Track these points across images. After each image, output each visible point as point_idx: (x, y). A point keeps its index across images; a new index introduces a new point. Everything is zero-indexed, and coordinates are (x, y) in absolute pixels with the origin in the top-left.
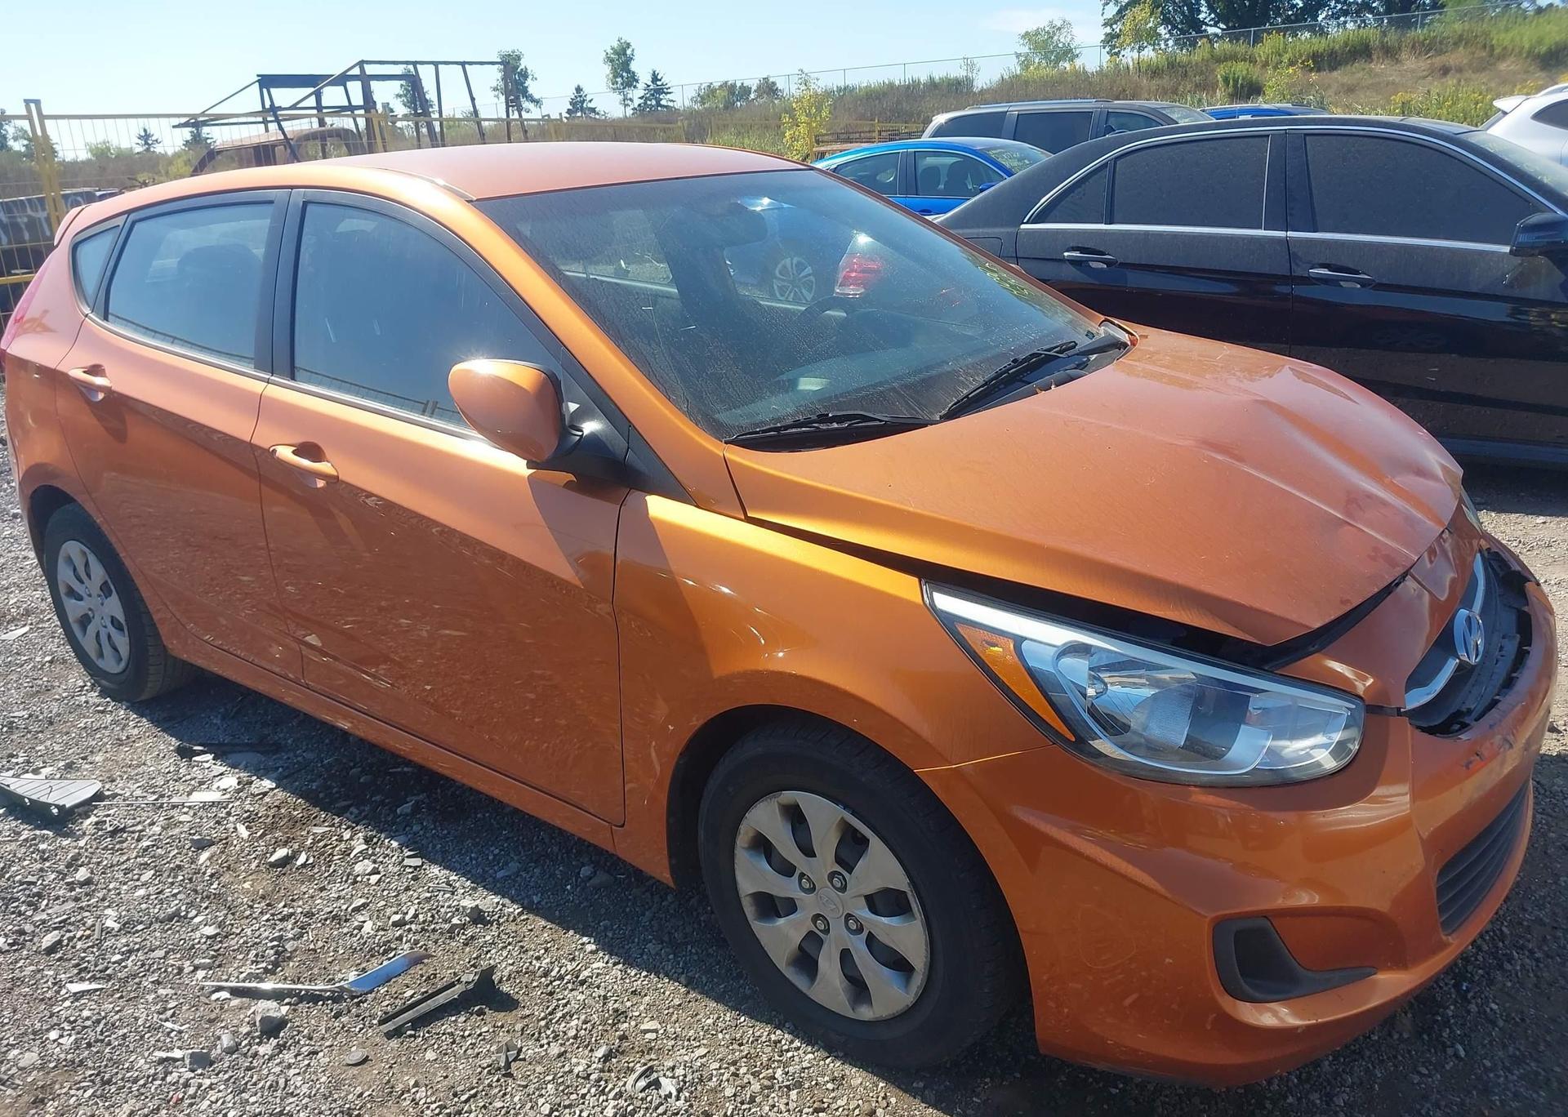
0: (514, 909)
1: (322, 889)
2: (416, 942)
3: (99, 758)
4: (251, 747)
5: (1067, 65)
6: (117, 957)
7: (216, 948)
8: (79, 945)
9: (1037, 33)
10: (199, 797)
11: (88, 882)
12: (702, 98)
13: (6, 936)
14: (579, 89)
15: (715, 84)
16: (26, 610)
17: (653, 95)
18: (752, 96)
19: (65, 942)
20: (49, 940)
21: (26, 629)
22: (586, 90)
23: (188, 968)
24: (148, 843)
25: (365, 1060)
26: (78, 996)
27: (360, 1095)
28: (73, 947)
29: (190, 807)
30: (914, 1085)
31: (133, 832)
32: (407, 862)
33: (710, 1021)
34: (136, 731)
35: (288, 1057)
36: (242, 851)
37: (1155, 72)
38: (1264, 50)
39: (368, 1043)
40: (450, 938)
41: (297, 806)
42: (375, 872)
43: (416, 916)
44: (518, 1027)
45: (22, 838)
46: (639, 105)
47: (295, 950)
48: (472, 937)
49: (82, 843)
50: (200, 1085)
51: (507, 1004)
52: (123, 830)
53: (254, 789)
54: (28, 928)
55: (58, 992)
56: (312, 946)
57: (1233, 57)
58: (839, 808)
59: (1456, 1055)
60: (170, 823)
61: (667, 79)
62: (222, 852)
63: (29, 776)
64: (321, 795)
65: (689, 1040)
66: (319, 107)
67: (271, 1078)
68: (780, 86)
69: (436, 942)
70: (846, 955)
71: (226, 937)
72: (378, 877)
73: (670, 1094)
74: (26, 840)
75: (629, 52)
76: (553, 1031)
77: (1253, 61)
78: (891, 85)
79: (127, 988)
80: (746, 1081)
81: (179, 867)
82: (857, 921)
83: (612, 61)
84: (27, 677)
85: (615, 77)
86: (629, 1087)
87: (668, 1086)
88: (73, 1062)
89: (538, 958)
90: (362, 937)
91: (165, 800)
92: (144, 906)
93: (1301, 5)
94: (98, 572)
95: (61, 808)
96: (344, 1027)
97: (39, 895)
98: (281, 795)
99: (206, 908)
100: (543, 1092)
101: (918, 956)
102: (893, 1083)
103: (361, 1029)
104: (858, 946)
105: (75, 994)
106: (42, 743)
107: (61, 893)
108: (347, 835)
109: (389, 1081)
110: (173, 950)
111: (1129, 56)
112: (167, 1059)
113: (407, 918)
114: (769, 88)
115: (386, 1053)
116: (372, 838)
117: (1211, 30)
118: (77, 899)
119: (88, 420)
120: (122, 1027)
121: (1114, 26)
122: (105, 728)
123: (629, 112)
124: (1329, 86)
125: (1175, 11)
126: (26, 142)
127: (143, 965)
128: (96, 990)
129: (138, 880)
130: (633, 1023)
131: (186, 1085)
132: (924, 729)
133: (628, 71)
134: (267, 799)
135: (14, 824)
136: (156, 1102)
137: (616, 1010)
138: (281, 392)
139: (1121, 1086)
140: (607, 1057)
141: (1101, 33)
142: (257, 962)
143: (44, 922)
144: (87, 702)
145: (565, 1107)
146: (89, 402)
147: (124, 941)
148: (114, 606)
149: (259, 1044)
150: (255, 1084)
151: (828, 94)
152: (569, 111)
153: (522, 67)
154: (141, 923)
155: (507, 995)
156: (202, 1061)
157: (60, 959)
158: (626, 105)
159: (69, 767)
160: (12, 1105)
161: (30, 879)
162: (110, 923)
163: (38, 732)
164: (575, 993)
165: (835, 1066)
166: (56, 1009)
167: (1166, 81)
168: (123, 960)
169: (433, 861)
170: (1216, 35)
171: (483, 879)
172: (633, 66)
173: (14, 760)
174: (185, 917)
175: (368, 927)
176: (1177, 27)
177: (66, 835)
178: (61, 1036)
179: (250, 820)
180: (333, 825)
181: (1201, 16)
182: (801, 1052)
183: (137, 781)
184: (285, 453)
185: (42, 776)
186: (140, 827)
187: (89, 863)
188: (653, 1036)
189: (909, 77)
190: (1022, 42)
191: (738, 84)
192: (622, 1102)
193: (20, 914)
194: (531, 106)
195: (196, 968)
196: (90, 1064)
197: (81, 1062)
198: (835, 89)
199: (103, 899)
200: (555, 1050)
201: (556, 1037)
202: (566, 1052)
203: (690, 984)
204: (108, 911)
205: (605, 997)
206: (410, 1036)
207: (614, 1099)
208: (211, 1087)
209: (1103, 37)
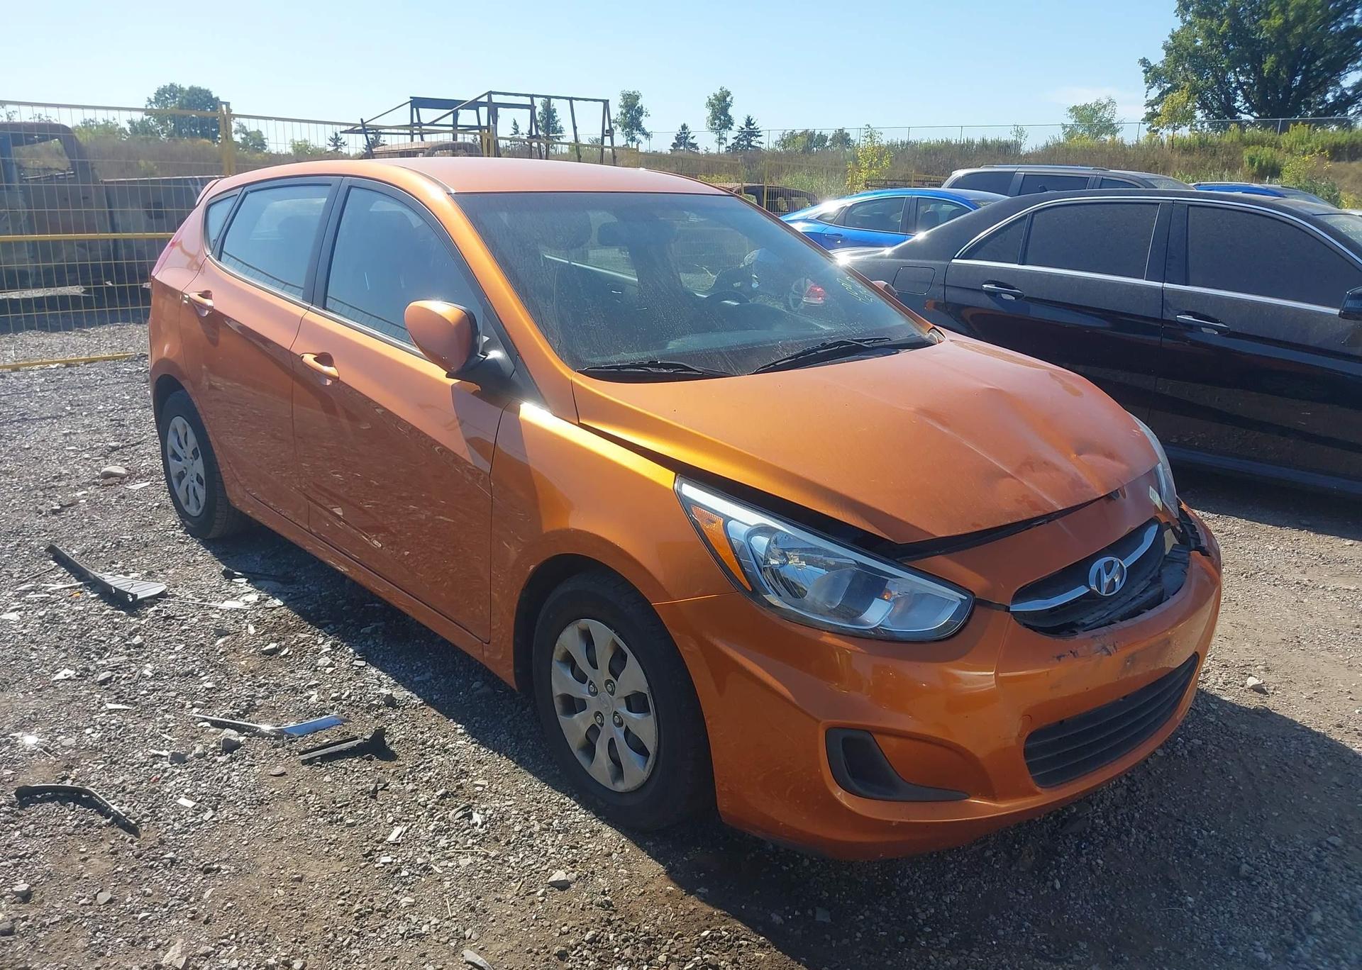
0: (418, 701)
1: (292, 672)
2: (343, 711)
3: (171, 572)
4: (275, 578)
5: (1108, 138)
6: (145, 692)
7: (210, 696)
8: (123, 682)
9: (1084, 108)
10: (229, 605)
11: (140, 646)
12: (785, 142)
13: (77, 670)
14: (684, 127)
15: (797, 132)
16: (151, 471)
17: (745, 136)
18: (828, 144)
19: (114, 679)
20: (102, 676)
21: (148, 483)
22: (690, 128)
23: (188, 705)
24: (187, 628)
25: (283, 774)
26: (111, 711)
27: (273, 793)
28: (118, 683)
29: (221, 610)
30: (647, 843)
31: (179, 620)
32: (356, 663)
33: (523, 786)
34: (201, 558)
35: (235, 765)
36: (247, 641)
37: (1186, 148)
38: (1287, 139)
39: (289, 765)
40: (367, 712)
41: (293, 618)
42: (331, 665)
43: (349, 696)
44: (391, 771)
45: (104, 613)
46: (733, 144)
47: (261, 706)
48: (382, 714)
49: (143, 622)
50: (173, 772)
51: (391, 756)
52: (173, 618)
53: (267, 605)
54: (92, 668)
55: (99, 708)
56: (273, 705)
57: (1260, 142)
58: (612, 632)
59: (1053, 887)
60: (206, 618)
61: (759, 124)
62: (233, 640)
63: (122, 576)
64: (312, 615)
65: (504, 795)
66: (455, 125)
67: (220, 775)
68: (852, 137)
69: (356, 713)
70: (612, 742)
71: (219, 691)
72: (332, 669)
73: (477, 823)
74: (107, 615)
75: (728, 99)
76: (414, 776)
77: (1277, 146)
78: (948, 144)
79: (146, 712)
80: (532, 823)
81: (202, 645)
82: (619, 717)
83: (713, 105)
84: (139, 514)
85: (714, 119)
86: (450, 816)
87: (477, 818)
88: (96, 748)
89: (422, 733)
90: (308, 703)
91: (207, 603)
92: (172, 665)
93: (1331, 101)
94: (192, 439)
95: (134, 596)
96: (276, 753)
97: (105, 649)
98: (285, 610)
99: (212, 672)
100: (393, 810)
101: (651, 744)
102: (631, 839)
103: (287, 756)
104: (619, 734)
105: (110, 710)
106: (136, 557)
107: (120, 650)
108: (320, 641)
109: (294, 788)
110: (182, 694)
111: (1166, 134)
112: (157, 755)
113: (343, 697)
114: (842, 138)
115: (299, 773)
116: (337, 645)
117: (1245, 117)
118: (129, 655)
119: (197, 329)
120: (134, 733)
121: (1156, 107)
122: (181, 553)
123: (723, 149)
124: (1347, 174)
125: (1213, 98)
126: (243, 136)
127: (160, 699)
128: (124, 710)
129: (173, 649)
130: (470, 779)
131: (165, 771)
132: (660, 575)
133: (726, 115)
134: (274, 612)
135: (102, 605)
136: (142, 778)
137: (462, 770)
138: (316, 318)
139: (792, 866)
140: (443, 796)
141: (1143, 112)
142: (234, 709)
143: (104, 666)
144: (174, 535)
145: (404, 821)
146: (200, 317)
147: (152, 683)
148: (199, 467)
149: (219, 756)
150: (209, 777)
151: (891, 147)
152: (674, 145)
153: (639, 105)
154: (167, 674)
155: (393, 752)
156: (178, 759)
157: (106, 689)
158: (720, 144)
159: (150, 574)
160: (52, 765)
161: (102, 638)
162: (146, 672)
163: (135, 551)
164: (438, 757)
165: (597, 824)
166: (95, 717)
167: (1195, 158)
168: (148, 695)
169: (374, 665)
170: (1248, 121)
171: (401, 680)
172: (731, 111)
173: (114, 566)
174: (196, 675)
175: (313, 699)
176: (1213, 112)
177: (134, 616)
178: (93, 733)
179: (258, 623)
180: (313, 634)
181: (1237, 104)
182: (577, 813)
183: (192, 589)
184: (309, 359)
185: (130, 577)
186: (184, 617)
187: (145, 635)
188: (481, 789)
189: (964, 138)
190: (1069, 114)
191: (817, 133)
192: (442, 823)
193: (89, 659)
194: (642, 138)
195: (194, 706)
196: (107, 750)
197: (102, 748)
198: (899, 143)
199: (147, 658)
200: (410, 787)
201: (414, 780)
202: (417, 790)
203: (520, 762)
204: (148, 665)
205: (458, 761)
206: (318, 765)
207: (437, 821)
208: (179, 774)
209: (1144, 116)
